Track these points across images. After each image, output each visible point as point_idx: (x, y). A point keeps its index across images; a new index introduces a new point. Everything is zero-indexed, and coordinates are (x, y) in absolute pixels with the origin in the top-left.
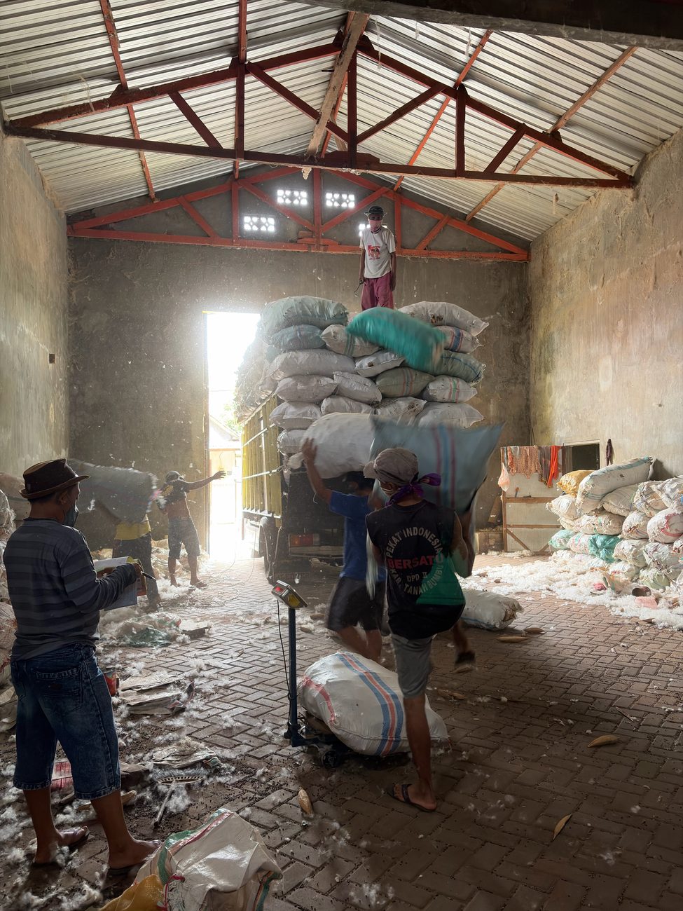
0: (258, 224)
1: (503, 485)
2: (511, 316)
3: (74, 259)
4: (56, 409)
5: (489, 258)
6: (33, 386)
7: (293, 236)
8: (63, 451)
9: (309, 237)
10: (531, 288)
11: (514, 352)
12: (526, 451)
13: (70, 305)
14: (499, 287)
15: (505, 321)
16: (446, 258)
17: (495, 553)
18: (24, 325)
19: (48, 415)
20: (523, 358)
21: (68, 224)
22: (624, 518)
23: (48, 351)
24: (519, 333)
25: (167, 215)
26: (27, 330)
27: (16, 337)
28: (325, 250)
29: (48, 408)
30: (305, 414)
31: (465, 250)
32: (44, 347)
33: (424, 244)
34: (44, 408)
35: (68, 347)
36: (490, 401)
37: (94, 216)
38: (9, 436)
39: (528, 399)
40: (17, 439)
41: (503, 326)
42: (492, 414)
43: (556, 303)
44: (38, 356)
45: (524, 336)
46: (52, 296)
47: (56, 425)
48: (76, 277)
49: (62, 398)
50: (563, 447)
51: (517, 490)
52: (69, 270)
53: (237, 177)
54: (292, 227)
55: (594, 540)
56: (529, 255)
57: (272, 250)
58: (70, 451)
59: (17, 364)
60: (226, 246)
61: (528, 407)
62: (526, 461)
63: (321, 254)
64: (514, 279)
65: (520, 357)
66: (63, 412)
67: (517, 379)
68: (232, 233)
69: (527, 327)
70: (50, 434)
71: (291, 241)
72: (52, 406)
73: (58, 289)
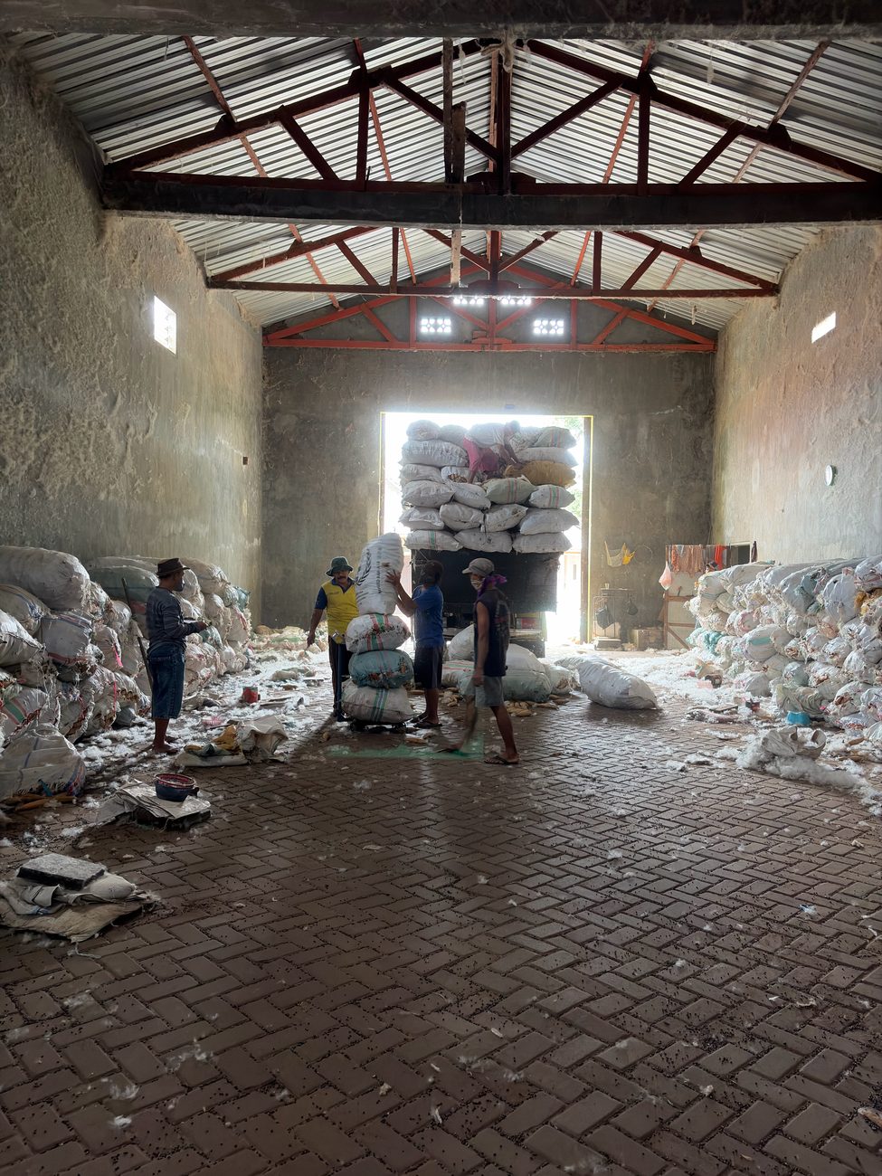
0: (433, 326)
1: (665, 584)
2: (693, 409)
3: (269, 367)
4: (250, 504)
5: (670, 350)
6: (228, 487)
7: (468, 336)
8: (256, 540)
9: (482, 337)
10: (715, 379)
11: (696, 446)
12: (690, 550)
13: (263, 409)
14: (682, 379)
15: (686, 414)
16: (624, 351)
17: (652, 650)
18: (220, 438)
19: (242, 510)
20: (705, 453)
21: (263, 335)
22: (728, 615)
23: (242, 455)
24: (702, 426)
25: (351, 322)
26: (223, 442)
27: (214, 450)
28: (499, 349)
29: (241, 504)
30: (425, 518)
31: (645, 342)
32: (239, 452)
33: (600, 339)
34: (238, 504)
35: (262, 448)
36: (666, 498)
37: (285, 327)
38: (207, 529)
39: (708, 496)
40: (213, 532)
41: (684, 420)
42: (668, 510)
43: (731, 400)
44: (233, 460)
45: (707, 430)
46: (246, 406)
47: (249, 518)
48: (269, 383)
49: (255, 494)
50: (728, 547)
51: (680, 588)
52: (264, 377)
53: (415, 282)
54: (468, 327)
55: (708, 636)
56: (715, 345)
57: (447, 351)
58: (262, 541)
59: (214, 471)
60: (404, 350)
61: (708, 504)
62: (690, 560)
63: (495, 353)
64: (699, 371)
65: (702, 452)
66: (256, 506)
67: (697, 475)
68: (409, 337)
69: (711, 420)
70: (243, 526)
71: (466, 342)
72: (245, 501)
73: (252, 397)
